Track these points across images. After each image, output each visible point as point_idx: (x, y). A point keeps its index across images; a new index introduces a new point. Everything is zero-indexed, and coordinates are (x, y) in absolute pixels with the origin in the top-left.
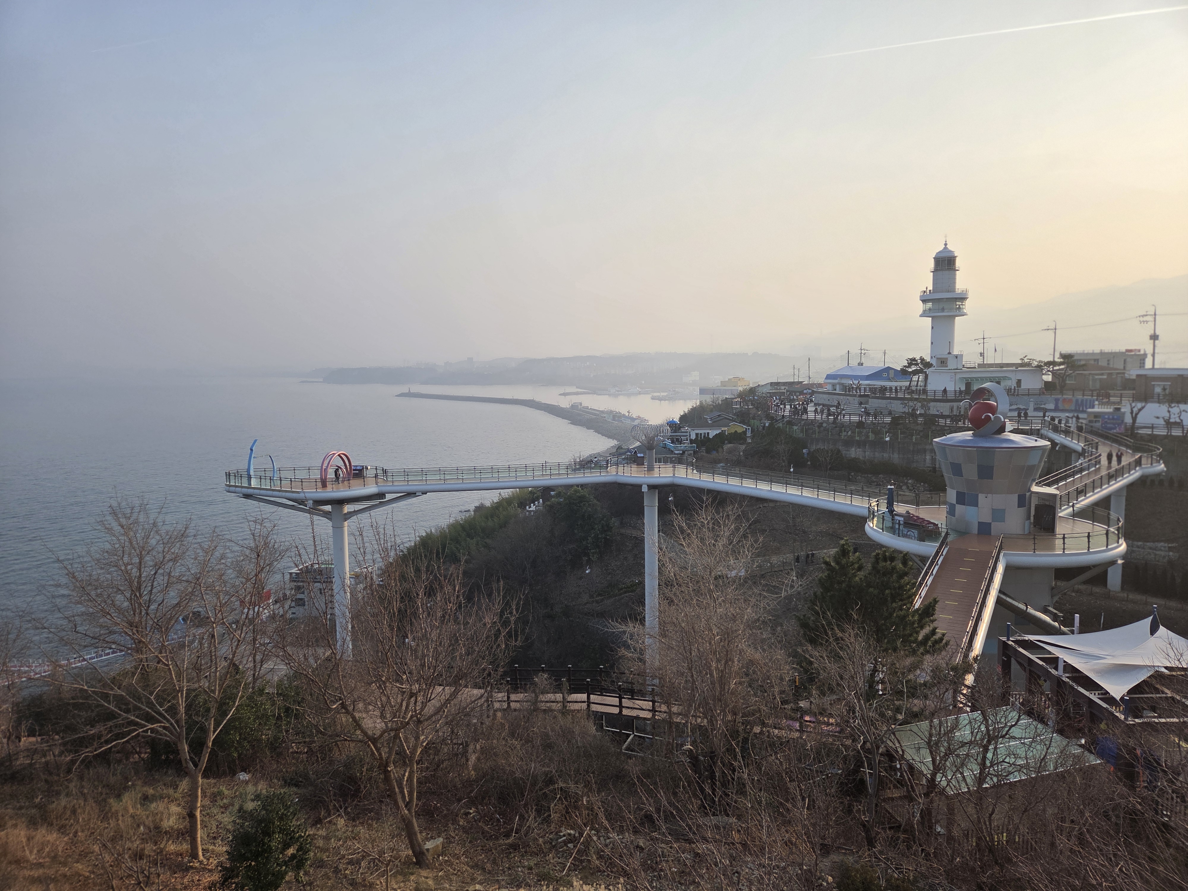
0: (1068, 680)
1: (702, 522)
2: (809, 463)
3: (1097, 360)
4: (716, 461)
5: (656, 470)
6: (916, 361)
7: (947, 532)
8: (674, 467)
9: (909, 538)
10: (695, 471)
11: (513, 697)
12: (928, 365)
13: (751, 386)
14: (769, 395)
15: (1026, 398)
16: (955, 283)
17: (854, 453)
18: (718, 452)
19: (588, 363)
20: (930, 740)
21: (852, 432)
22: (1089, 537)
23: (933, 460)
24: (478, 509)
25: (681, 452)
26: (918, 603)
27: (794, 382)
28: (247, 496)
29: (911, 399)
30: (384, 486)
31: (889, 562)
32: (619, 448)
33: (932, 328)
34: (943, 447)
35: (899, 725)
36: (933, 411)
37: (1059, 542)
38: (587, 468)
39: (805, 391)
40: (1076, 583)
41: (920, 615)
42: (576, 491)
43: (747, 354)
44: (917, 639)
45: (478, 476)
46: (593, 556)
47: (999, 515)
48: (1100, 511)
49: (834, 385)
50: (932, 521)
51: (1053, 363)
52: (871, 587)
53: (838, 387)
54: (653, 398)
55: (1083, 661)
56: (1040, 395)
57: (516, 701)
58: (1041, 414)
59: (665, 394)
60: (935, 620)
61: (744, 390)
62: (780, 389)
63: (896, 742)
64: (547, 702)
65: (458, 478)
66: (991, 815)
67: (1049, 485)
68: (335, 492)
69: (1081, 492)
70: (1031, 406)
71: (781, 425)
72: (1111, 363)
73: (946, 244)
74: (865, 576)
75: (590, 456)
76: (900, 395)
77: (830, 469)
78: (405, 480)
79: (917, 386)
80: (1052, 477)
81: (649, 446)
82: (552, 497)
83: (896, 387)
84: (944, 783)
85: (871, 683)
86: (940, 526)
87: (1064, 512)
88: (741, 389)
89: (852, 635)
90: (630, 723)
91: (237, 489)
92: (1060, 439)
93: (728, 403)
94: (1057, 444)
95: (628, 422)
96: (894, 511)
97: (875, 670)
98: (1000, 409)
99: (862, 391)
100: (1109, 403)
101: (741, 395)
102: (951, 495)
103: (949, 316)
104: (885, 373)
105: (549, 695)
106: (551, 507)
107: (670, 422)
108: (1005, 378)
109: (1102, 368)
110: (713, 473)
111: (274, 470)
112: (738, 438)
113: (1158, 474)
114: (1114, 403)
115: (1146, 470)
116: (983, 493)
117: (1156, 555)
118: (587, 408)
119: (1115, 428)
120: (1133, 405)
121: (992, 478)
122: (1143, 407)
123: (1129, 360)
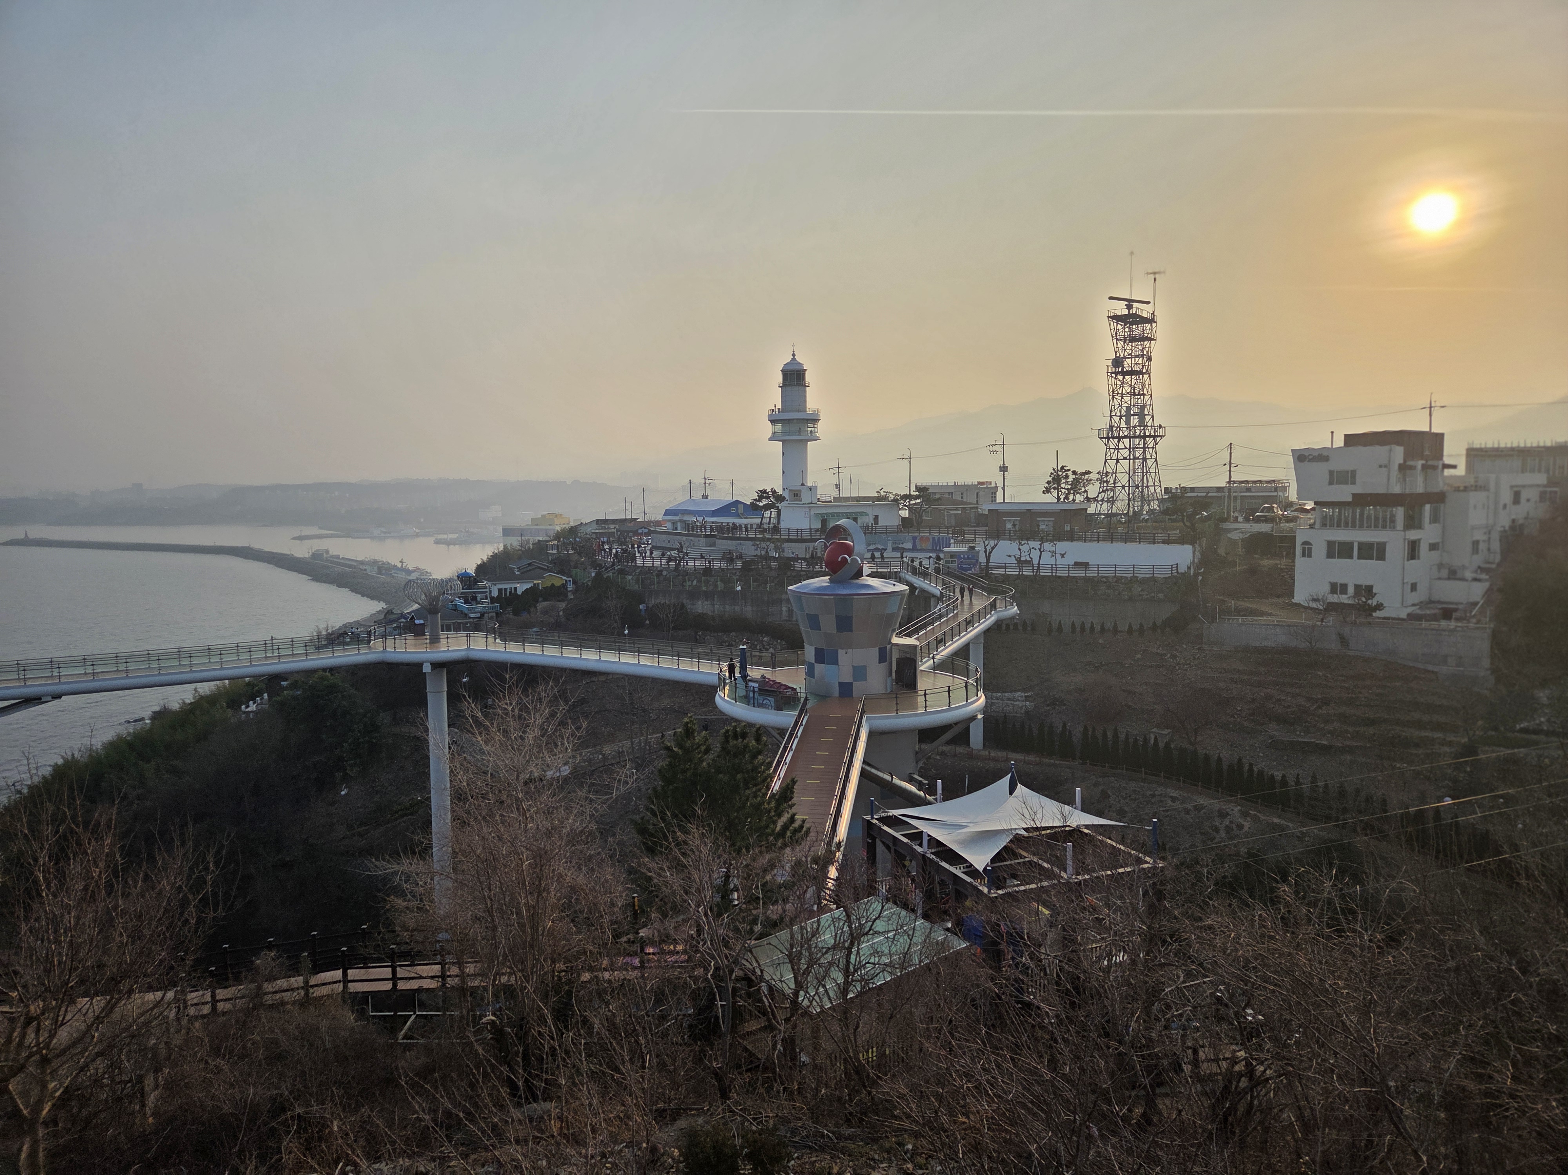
0: (933, 857)
1: (505, 709)
2: (647, 622)
3: (951, 493)
4: (527, 626)
5: (443, 641)
6: (767, 493)
7: (806, 697)
8: (469, 636)
9: (765, 708)
10: (498, 641)
11: (221, 994)
12: (780, 498)
13: (572, 524)
14: (594, 536)
15: (884, 536)
16: (805, 401)
17: (701, 607)
18: (529, 612)
19: (336, 494)
20: (791, 953)
21: (698, 582)
22: (949, 691)
23: (790, 612)
24: (157, 716)
25: (478, 615)
26: (776, 786)
27: (626, 519)
29: (763, 540)
31: (740, 740)
32: (389, 612)
33: (783, 454)
34: (799, 595)
35: (755, 939)
36: (788, 554)
37: (921, 699)
38: (339, 644)
39: (640, 531)
40: (940, 745)
41: (777, 800)
42: (322, 678)
43: (565, 482)
44: (774, 830)
45: (155, 665)
46: (352, 770)
47: (860, 673)
48: (960, 662)
49: (674, 523)
50: (790, 685)
51: (908, 497)
52: (721, 773)
53: (679, 525)
54: (438, 542)
55: (946, 832)
56: (897, 532)
57: (226, 1000)
58: (899, 555)
59: (455, 536)
60: (794, 805)
61: (563, 530)
62: (609, 528)
63: (754, 961)
64: (276, 992)
65: (118, 671)
66: (855, 1030)
67: (909, 635)
69: (941, 641)
70: (890, 546)
71: (611, 574)
72: (965, 496)
73: (794, 355)
74: (713, 760)
75: (345, 626)
76: (751, 535)
77: (674, 628)
78: (21, 678)
79: (769, 523)
80: (912, 626)
81: (431, 609)
82: (284, 688)
83: (746, 525)
84: (806, 1003)
85: (724, 892)
86: (798, 690)
87: (925, 665)
88: (558, 528)
89: (696, 835)
90: (410, 999)
92: (918, 582)
93: (541, 547)
94: (916, 588)
95: (402, 576)
96: (748, 675)
97: (727, 877)
98: (857, 549)
99: (708, 529)
100: (962, 542)
101: (558, 536)
102: (809, 652)
103: (801, 441)
104: (734, 506)
105: (279, 982)
106: (283, 703)
107: (461, 574)
108: (862, 514)
109: (955, 502)
110: (523, 642)
112: (555, 593)
113: (1012, 618)
114: (969, 541)
115: (1001, 614)
116: (842, 649)
117: (1014, 706)
118: (338, 557)
119: (970, 569)
120: (986, 543)
121: (851, 631)
122: (996, 545)
123: (981, 493)
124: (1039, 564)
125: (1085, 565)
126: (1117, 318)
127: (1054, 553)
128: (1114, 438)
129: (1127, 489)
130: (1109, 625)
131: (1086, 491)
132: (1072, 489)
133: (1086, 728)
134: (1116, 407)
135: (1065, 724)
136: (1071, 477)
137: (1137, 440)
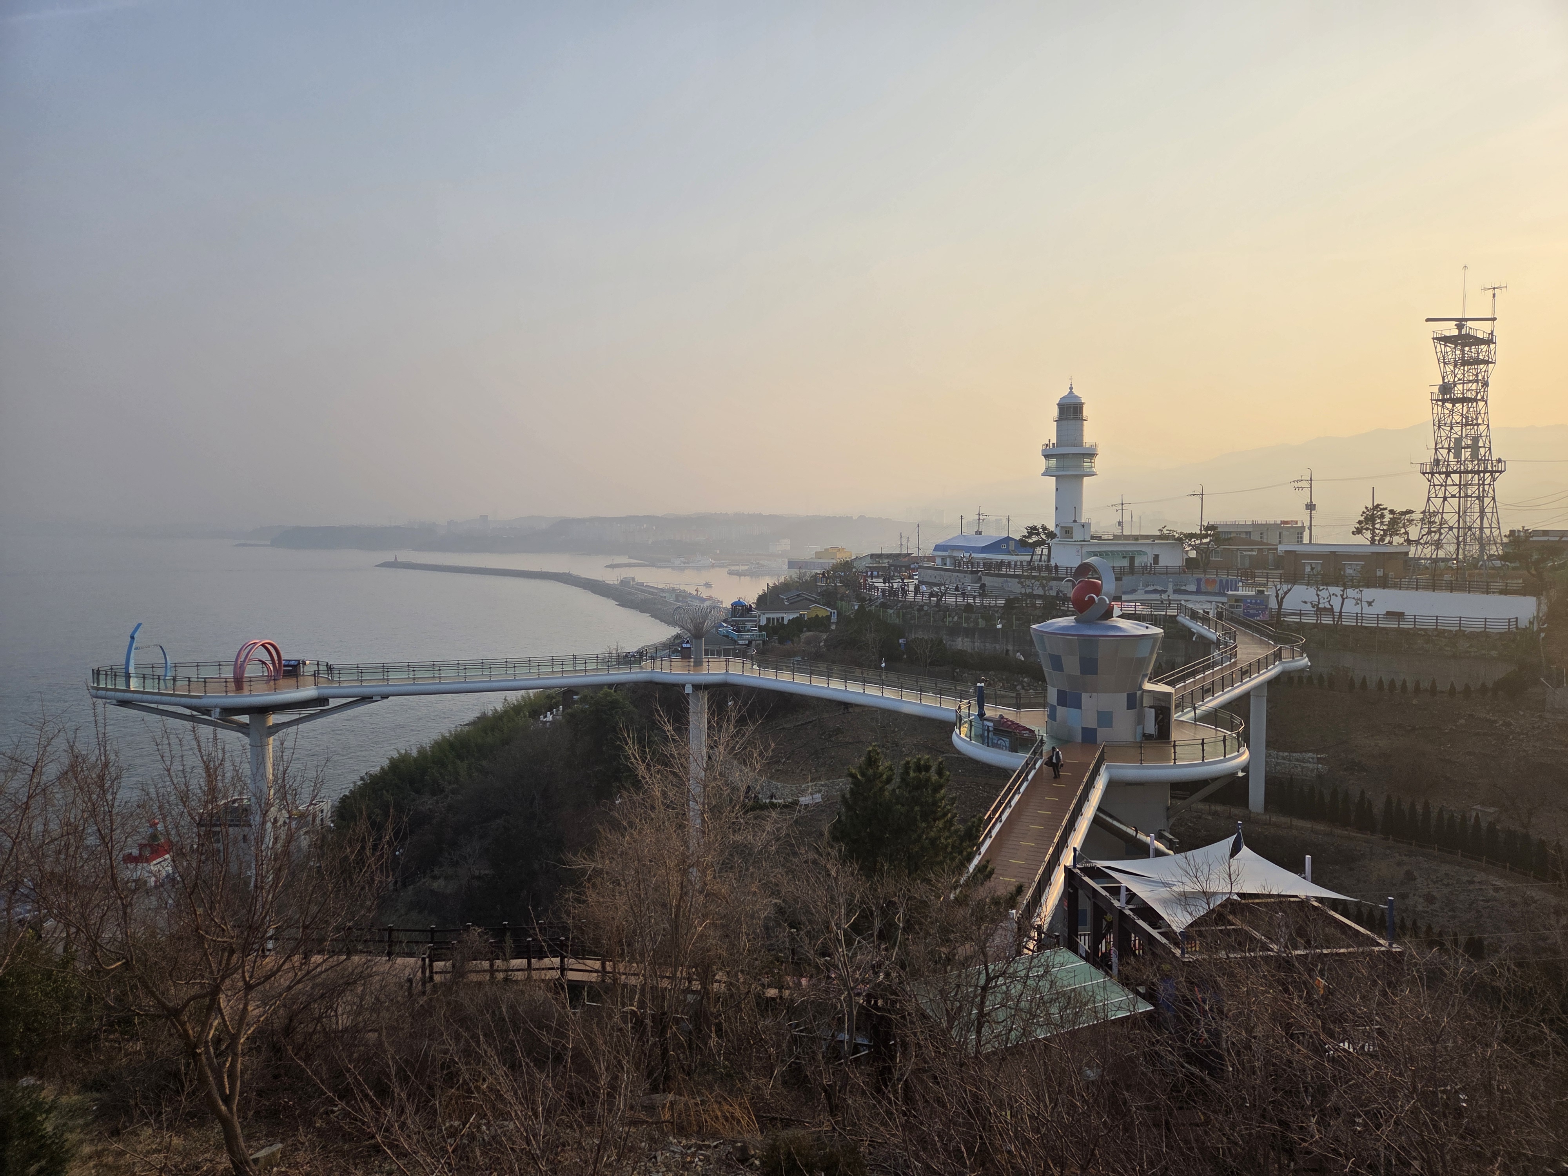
0: (1130, 913)
2: (905, 656)
3: (1249, 533)
4: (789, 655)
5: (705, 664)
6: (1038, 530)
8: (727, 661)
9: (999, 748)
10: (755, 667)
12: (1051, 535)
15: (1164, 577)
16: (1082, 435)
17: (961, 644)
18: (792, 641)
19: (646, 526)
21: (959, 618)
22: (1204, 744)
23: (1035, 651)
25: (747, 642)
28: (123, 703)
29: (1031, 577)
30: (325, 688)
33: (1057, 489)
34: (1042, 634)
36: (1053, 592)
37: (1170, 752)
39: (912, 566)
40: (1196, 801)
42: (606, 695)
43: (851, 517)
47: (1105, 718)
48: (1226, 715)
49: (944, 559)
50: (1029, 727)
51: (1195, 536)
52: (901, 804)
53: (948, 561)
54: (731, 573)
55: (1149, 888)
56: (1179, 574)
58: (1179, 597)
59: (746, 567)
62: (883, 563)
65: (433, 677)
68: (254, 696)
69: (1209, 691)
71: (873, 607)
72: (1264, 536)
73: (1071, 388)
74: (893, 791)
76: (1018, 572)
78: (358, 680)
79: (1040, 560)
80: (1175, 673)
81: (696, 634)
82: (576, 702)
83: (1016, 562)
86: (1037, 733)
87: (1183, 716)
91: (109, 693)
92: (1196, 627)
93: (815, 579)
95: (696, 603)
96: (985, 714)
98: (1105, 588)
99: (975, 566)
100: (1253, 585)
102: (1052, 695)
103: (1076, 476)
104: (1004, 542)
106: (572, 716)
108: (1140, 553)
109: (1253, 543)
110: (777, 669)
111: (166, 667)
112: (819, 623)
113: (1302, 670)
114: (1260, 585)
115: (1287, 665)
116: (1086, 692)
117: (1303, 768)
118: (642, 584)
119: (1258, 615)
120: (1279, 587)
121: (1096, 674)
122: (1289, 590)
123: (1284, 533)
124: (1341, 612)
125: (1400, 616)
126: (1446, 340)
127: (1358, 601)
128: (1440, 473)
129: (1455, 531)
130: (1425, 685)
131: (1406, 533)
132: (1388, 530)
133: (1389, 797)
134: (1443, 438)
135: (1363, 792)
136: (1388, 517)
137: (1470, 476)
